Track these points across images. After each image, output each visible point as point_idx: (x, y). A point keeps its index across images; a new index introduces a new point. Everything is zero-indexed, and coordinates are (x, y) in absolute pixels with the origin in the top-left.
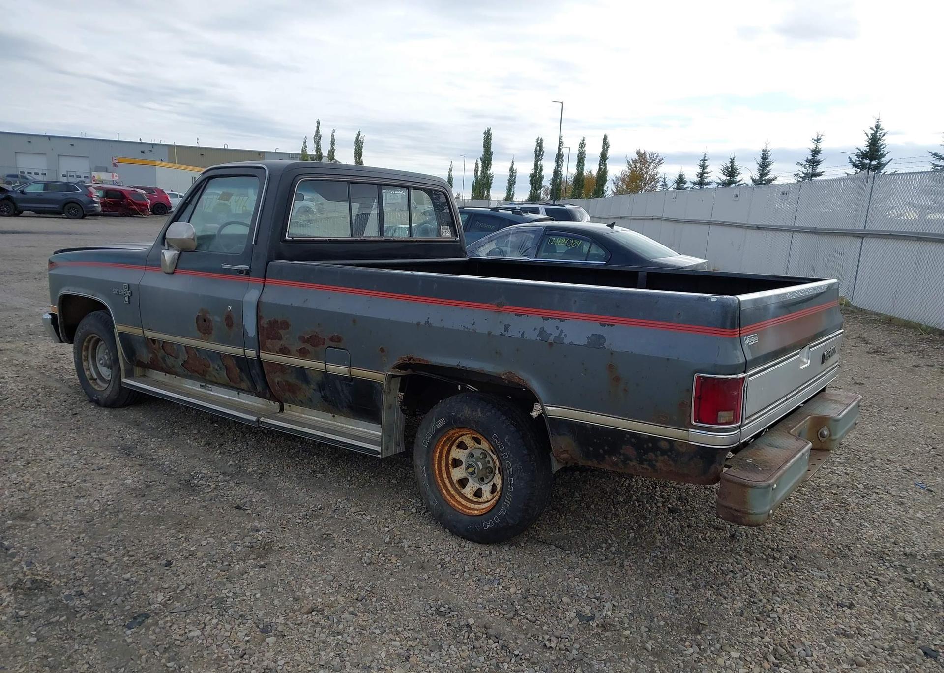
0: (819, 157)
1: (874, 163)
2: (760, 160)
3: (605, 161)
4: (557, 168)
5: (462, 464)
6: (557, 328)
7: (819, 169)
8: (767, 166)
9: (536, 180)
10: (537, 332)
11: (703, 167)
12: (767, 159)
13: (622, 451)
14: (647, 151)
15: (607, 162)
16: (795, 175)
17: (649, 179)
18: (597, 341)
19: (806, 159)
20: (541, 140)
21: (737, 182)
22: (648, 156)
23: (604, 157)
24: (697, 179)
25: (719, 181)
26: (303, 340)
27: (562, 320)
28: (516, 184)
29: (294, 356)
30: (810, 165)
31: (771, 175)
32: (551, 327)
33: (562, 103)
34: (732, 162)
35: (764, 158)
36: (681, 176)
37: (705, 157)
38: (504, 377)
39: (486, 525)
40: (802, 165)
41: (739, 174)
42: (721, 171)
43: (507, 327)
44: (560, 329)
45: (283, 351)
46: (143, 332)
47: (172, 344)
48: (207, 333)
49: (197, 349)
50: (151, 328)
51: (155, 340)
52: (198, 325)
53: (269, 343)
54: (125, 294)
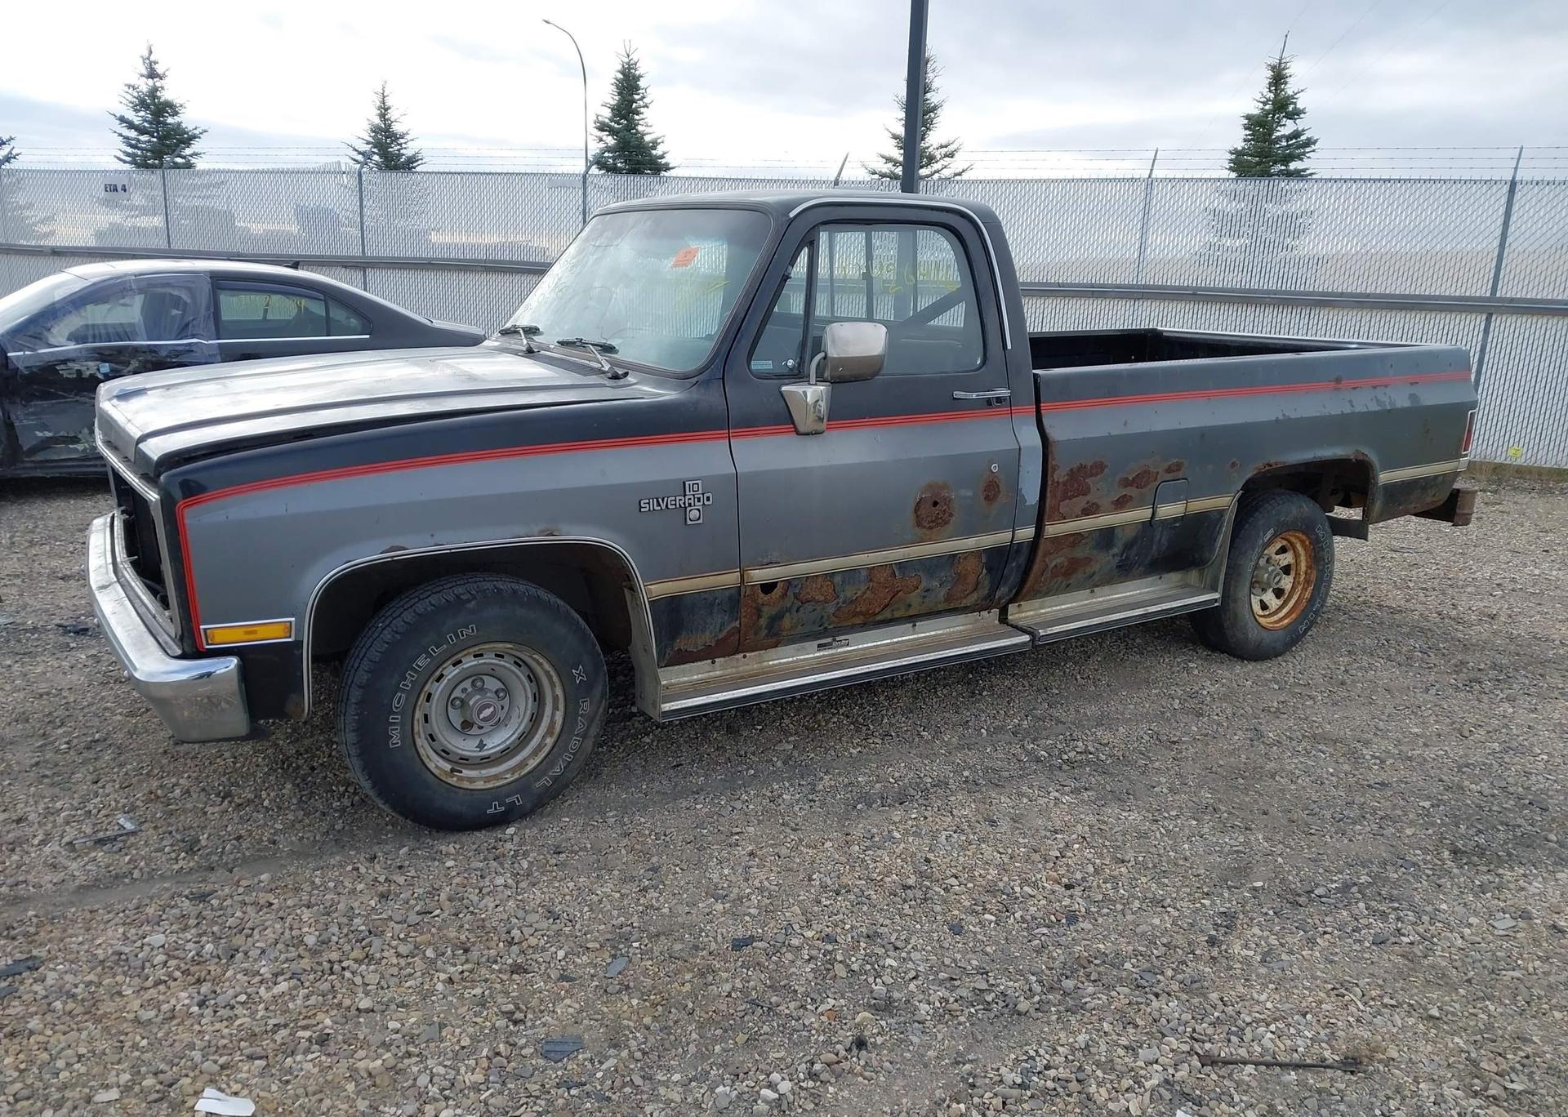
18: (1415, 400)
26: (1126, 483)
29: (1108, 512)
39: (1301, 629)
45: (1087, 512)
46: (742, 576)
47: (829, 576)
48: (938, 525)
49: (902, 566)
50: (774, 560)
51: (773, 586)
52: (917, 516)
53: (1064, 508)
54: (690, 505)
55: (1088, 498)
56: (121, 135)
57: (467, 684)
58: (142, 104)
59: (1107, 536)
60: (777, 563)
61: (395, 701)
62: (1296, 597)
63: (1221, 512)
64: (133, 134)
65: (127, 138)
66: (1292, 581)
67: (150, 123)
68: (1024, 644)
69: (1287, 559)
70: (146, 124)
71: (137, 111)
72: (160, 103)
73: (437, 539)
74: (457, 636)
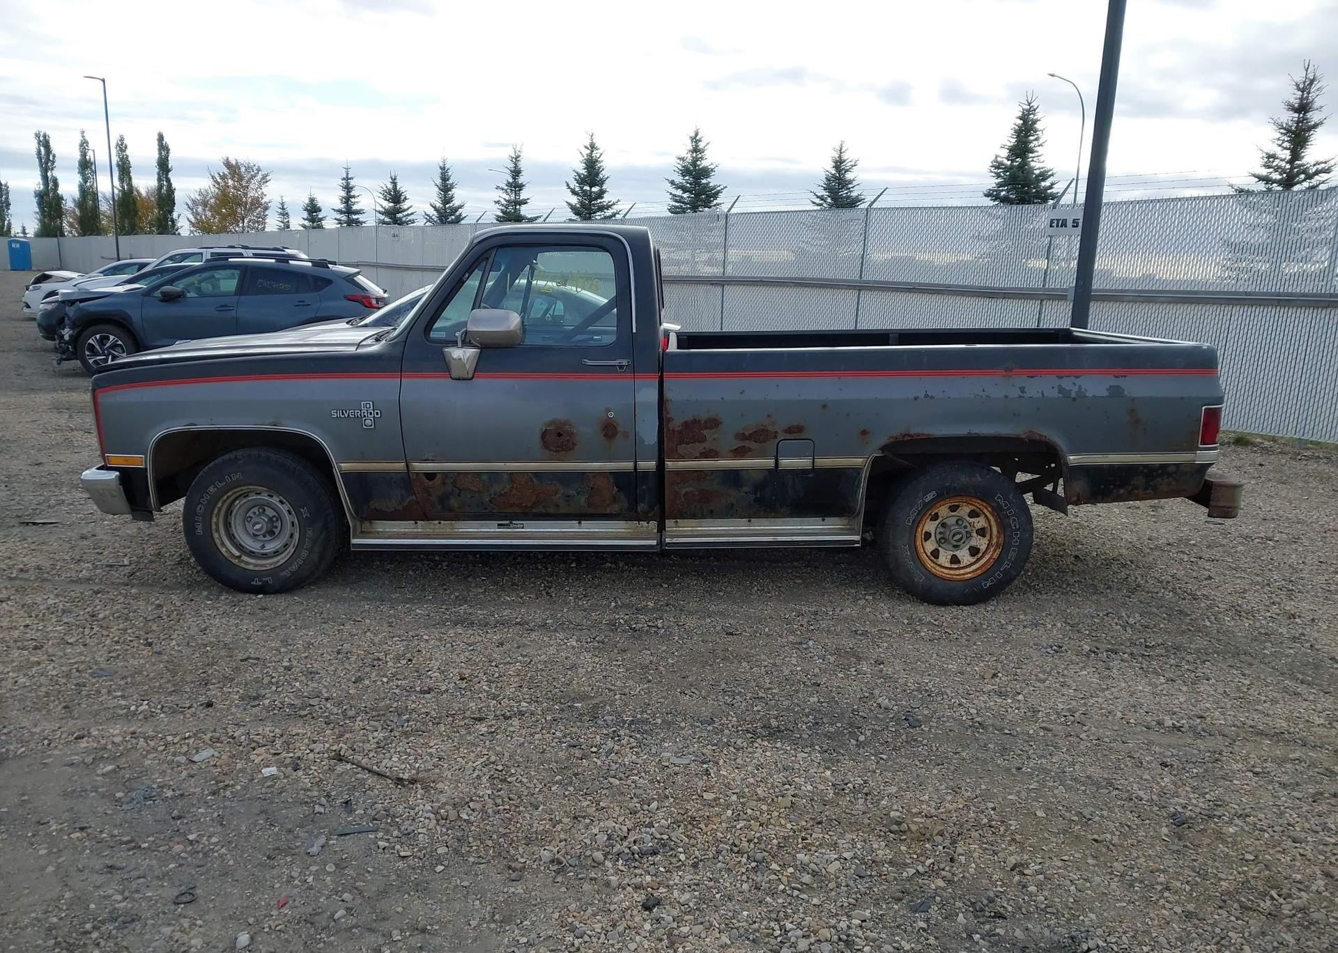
0: (521, 180)
1: (595, 189)
2: (439, 181)
3: (167, 175)
4: (86, 182)
5: (930, 537)
6: (1075, 384)
7: (523, 195)
8: (450, 190)
9: (49, 202)
10: (1056, 390)
11: (348, 188)
12: (448, 180)
13: (1132, 482)
14: (241, 160)
15: (170, 175)
16: (496, 202)
17: (252, 204)
18: (1116, 392)
19: (506, 182)
20: (45, 136)
21: (405, 210)
22: (243, 169)
23: (164, 167)
24: (341, 206)
25: (381, 209)
26: (742, 437)
27: (1077, 377)
28: (11, 207)
29: (724, 458)
30: (512, 190)
31: (456, 203)
32: (1067, 383)
33: (103, 81)
34: (394, 183)
35: (445, 177)
36: (312, 200)
37: (348, 174)
38: (1023, 437)
39: (985, 585)
40: (503, 189)
41: (405, 199)
42: (381, 195)
43: (1022, 390)
44: (1078, 385)
45: (706, 455)
46: (407, 466)
47: (478, 474)
48: (563, 450)
49: (538, 475)
50: (430, 458)
51: (434, 474)
52: (544, 442)
53: (682, 449)
54: (365, 416)
55: (704, 445)
56: (671, 194)
57: (255, 510)
58: (685, 172)
59: (733, 477)
60: (433, 461)
61: (198, 508)
62: (987, 557)
63: (858, 471)
64: (679, 192)
65: (675, 195)
66: (987, 542)
67: (690, 184)
68: (651, 547)
69: (980, 522)
70: (688, 185)
71: (684, 176)
72: (700, 169)
73: (213, 422)
74: (231, 478)
